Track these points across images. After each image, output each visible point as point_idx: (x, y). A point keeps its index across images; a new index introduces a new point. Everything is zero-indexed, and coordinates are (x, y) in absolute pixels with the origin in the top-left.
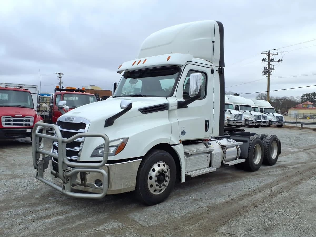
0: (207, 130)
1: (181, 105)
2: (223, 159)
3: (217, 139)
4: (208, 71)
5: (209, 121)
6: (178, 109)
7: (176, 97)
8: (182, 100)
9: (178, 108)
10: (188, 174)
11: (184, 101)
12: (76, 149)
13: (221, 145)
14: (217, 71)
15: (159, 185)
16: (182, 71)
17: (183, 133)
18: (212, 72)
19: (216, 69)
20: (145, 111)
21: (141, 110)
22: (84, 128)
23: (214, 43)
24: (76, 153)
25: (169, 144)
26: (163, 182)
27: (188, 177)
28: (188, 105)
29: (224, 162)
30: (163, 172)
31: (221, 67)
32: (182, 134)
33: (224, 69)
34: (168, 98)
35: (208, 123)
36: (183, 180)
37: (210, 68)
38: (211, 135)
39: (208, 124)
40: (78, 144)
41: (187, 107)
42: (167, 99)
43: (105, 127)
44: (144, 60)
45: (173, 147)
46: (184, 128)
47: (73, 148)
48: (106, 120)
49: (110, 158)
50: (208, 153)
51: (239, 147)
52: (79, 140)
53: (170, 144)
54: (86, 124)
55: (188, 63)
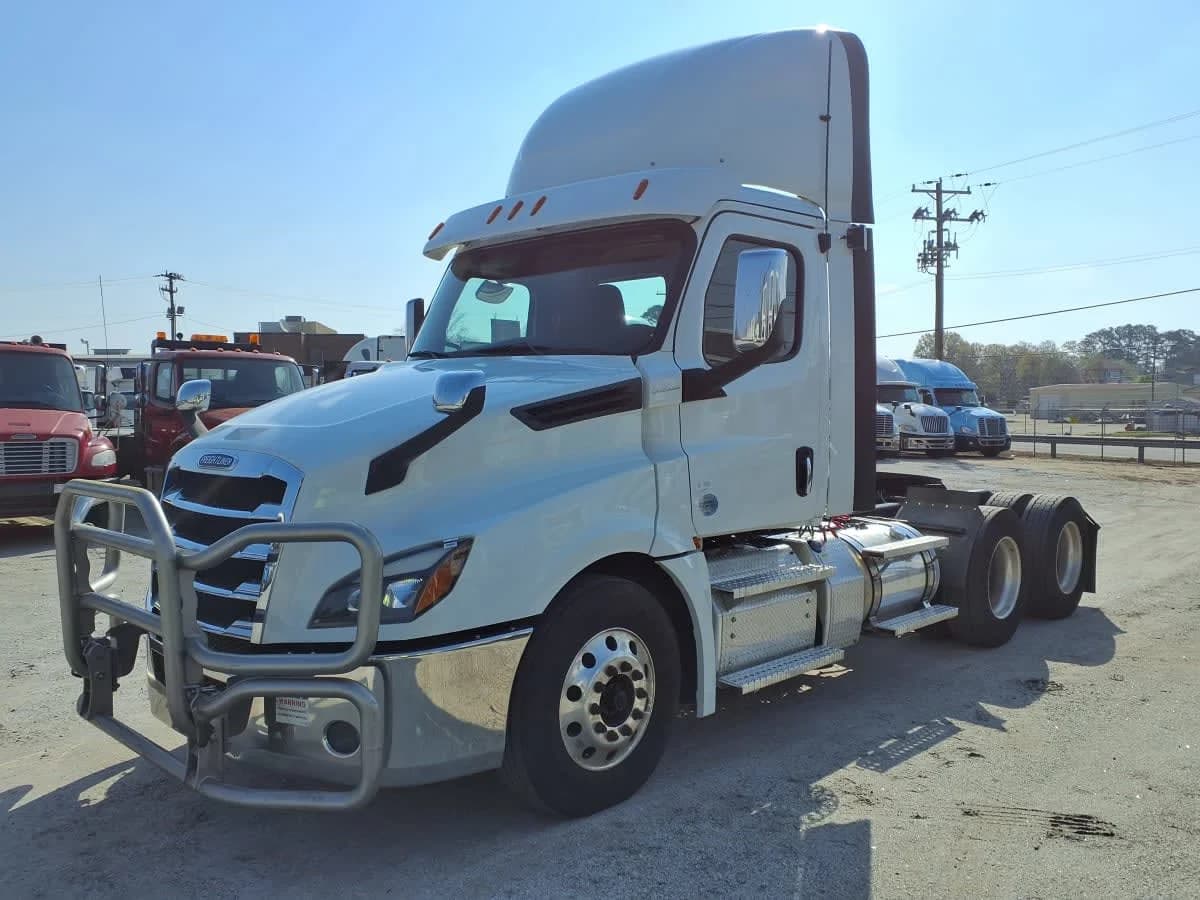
0: (805, 491)
2: (869, 607)
4: (807, 243)
5: (811, 450)
6: (688, 404)
7: (674, 351)
8: (700, 363)
9: (685, 399)
10: (726, 680)
11: (710, 368)
12: (244, 591)
13: (864, 552)
14: (841, 239)
15: (609, 729)
16: (699, 240)
17: (710, 504)
18: (824, 243)
19: (837, 232)
20: (541, 415)
21: (526, 415)
22: (278, 499)
23: (831, 123)
24: (249, 611)
26: (625, 719)
27: (725, 693)
28: (723, 388)
29: (875, 622)
30: (628, 674)
31: (858, 224)
32: (703, 512)
33: (870, 231)
34: (639, 358)
35: (808, 460)
36: (708, 705)
37: (811, 228)
39: (812, 465)
40: (253, 571)
41: (723, 394)
42: (635, 360)
43: (368, 492)
44: (538, 200)
45: (665, 563)
47: (233, 586)
48: (372, 462)
50: (810, 586)
52: (256, 552)
53: (654, 554)
54: (285, 484)
55: (724, 206)
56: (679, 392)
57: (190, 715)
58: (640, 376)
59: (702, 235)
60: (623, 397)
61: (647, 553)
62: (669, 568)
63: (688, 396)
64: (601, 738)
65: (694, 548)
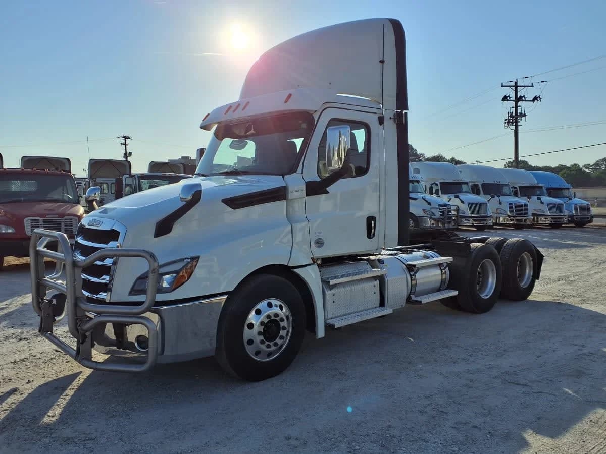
0: (372, 236)
1: (313, 189)
2: (409, 291)
3: (399, 252)
4: (372, 120)
6: (308, 197)
7: (302, 173)
8: (316, 178)
9: (307, 195)
10: (330, 321)
11: (321, 180)
12: (105, 279)
13: (407, 264)
14: (391, 118)
17: (320, 243)
18: (381, 120)
19: (388, 115)
20: (235, 202)
21: (229, 202)
22: (116, 240)
23: (384, 63)
24: (105, 288)
25: (287, 266)
27: (329, 327)
28: (327, 189)
29: (413, 297)
30: (278, 319)
31: (399, 111)
32: (316, 246)
33: (406, 114)
34: (286, 176)
35: (373, 222)
36: (321, 333)
37: (375, 113)
39: (375, 224)
40: (106, 270)
41: (328, 192)
42: (283, 177)
43: (155, 236)
44: (246, 102)
45: (296, 270)
46: (320, 233)
47: (99, 277)
48: (157, 223)
49: (160, 297)
50: (375, 278)
52: (108, 262)
53: (290, 265)
54: (119, 233)
55: (328, 105)
56: (304, 192)
57: (77, 330)
58: (285, 185)
59: (317, 119)
60: (278, 194)
63: (308, 194)
64: (263, 347)
65: (312, 262)
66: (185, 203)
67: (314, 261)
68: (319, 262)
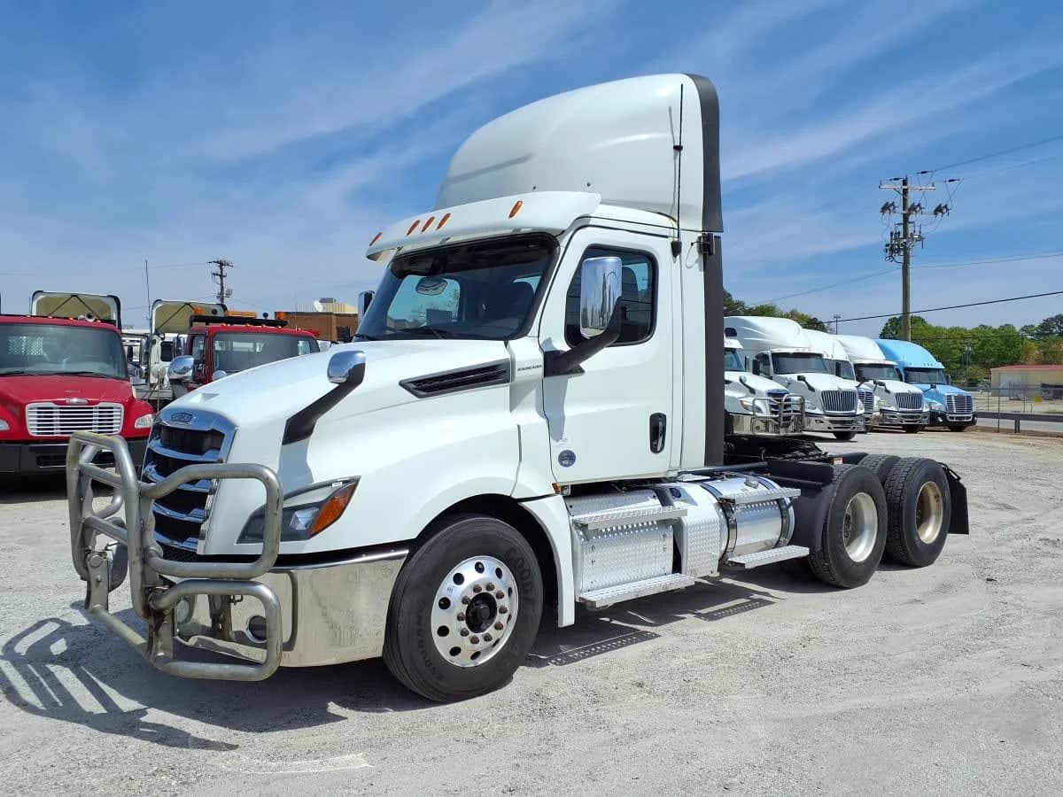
0: (659, 449)
1: (557, 365)
2: (724, 547)
3: (709, 478)
4: (661, 250)
6: (547, 379)
7: (538, 336)
8: (562, 346)
10: (583, 596)
11: (570, 349)
12: (195, 515)
13: (722, 498)
14: (692, 244)
16: (562, 250)
17: (568, 458)
18: (676, 248)
19: (689, 240)
21: (413, 386)
22: (218, 448)
23: (682, 152)
24: (197, 531)
25: (509, 497)
27: (581, 607)
28: (583, 365)
29: (731, 557)
30: (492, 593)
31: (707, 233)
32: (562, 464)
33: (718, 238)
34: (511, 343)
35: (661, 424)
36: (568, 617)
37: (666, 237)
38: (676, 464)
39: (664, 428)
41: (582, 371)
43: (285, 443)
44: (444, 215)
45: (525, 504)
46: (568, 441)
47: (187, 511)
48: (288, 421)
49: (289, 548)
50: (664, 523)
51: (788, 501)
52: (203, 486)
53: (515, 496)
54: (224, 435)
55: (583, 223)
56: (541, 371)
58: (510, 357)
59: (564, 245)
60: (497, 373)
61: (509, 495)
62: (531, 508)
63: (549, 372)
65: (554, 492)
66: (337, 385)
67: (558, 489)
68: (568, 492)
